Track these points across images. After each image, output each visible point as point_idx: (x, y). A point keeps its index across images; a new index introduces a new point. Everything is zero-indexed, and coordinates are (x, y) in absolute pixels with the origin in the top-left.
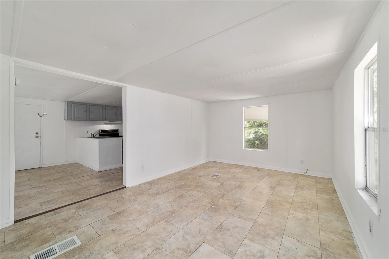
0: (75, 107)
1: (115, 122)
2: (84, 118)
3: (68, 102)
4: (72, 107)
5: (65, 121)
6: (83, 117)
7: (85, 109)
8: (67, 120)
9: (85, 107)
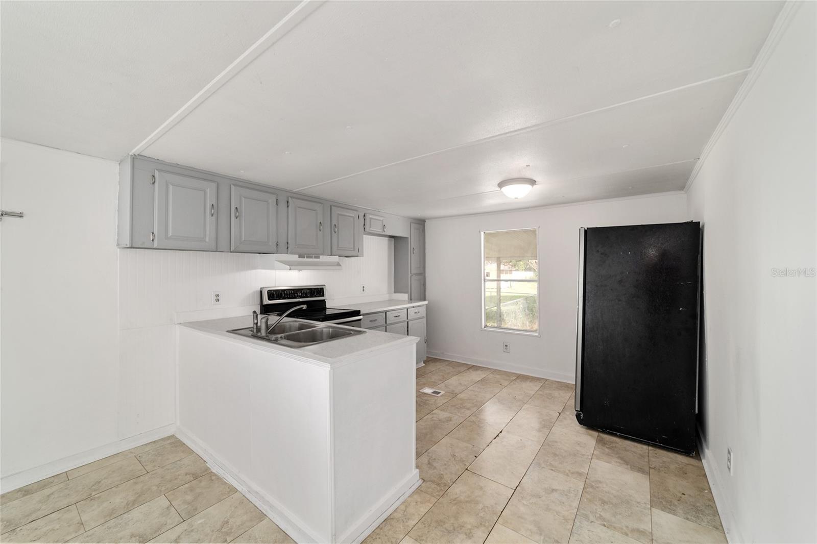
0: (171, 187)
1: (319, 258)
2: (207, 240)
3: (135, 158)
4: (156, 184)
5: (119, 249)
6: (205, 235)
7: (210, 200)
8: (132, 248)
9: (210, 189)
